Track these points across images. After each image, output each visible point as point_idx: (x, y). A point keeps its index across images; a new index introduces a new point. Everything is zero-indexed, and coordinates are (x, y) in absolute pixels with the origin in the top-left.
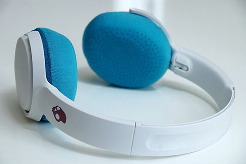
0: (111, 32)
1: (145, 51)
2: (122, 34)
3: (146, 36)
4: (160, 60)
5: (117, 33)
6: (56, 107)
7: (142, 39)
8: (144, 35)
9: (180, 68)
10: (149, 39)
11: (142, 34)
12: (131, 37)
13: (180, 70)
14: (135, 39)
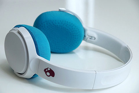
0: (52, 23)
1: (72, 32)
2: (59, 23)
3: (72, 24)
4: (80, 36)
5: (56, 23)
6: (47, 69)
7: (70, 25)
8: (71, 23)
9: (90, 39)
10: (74, 25)
11: (70, 23)
12: (64, 25)
13: (90, 40)
14: (66, 26)
